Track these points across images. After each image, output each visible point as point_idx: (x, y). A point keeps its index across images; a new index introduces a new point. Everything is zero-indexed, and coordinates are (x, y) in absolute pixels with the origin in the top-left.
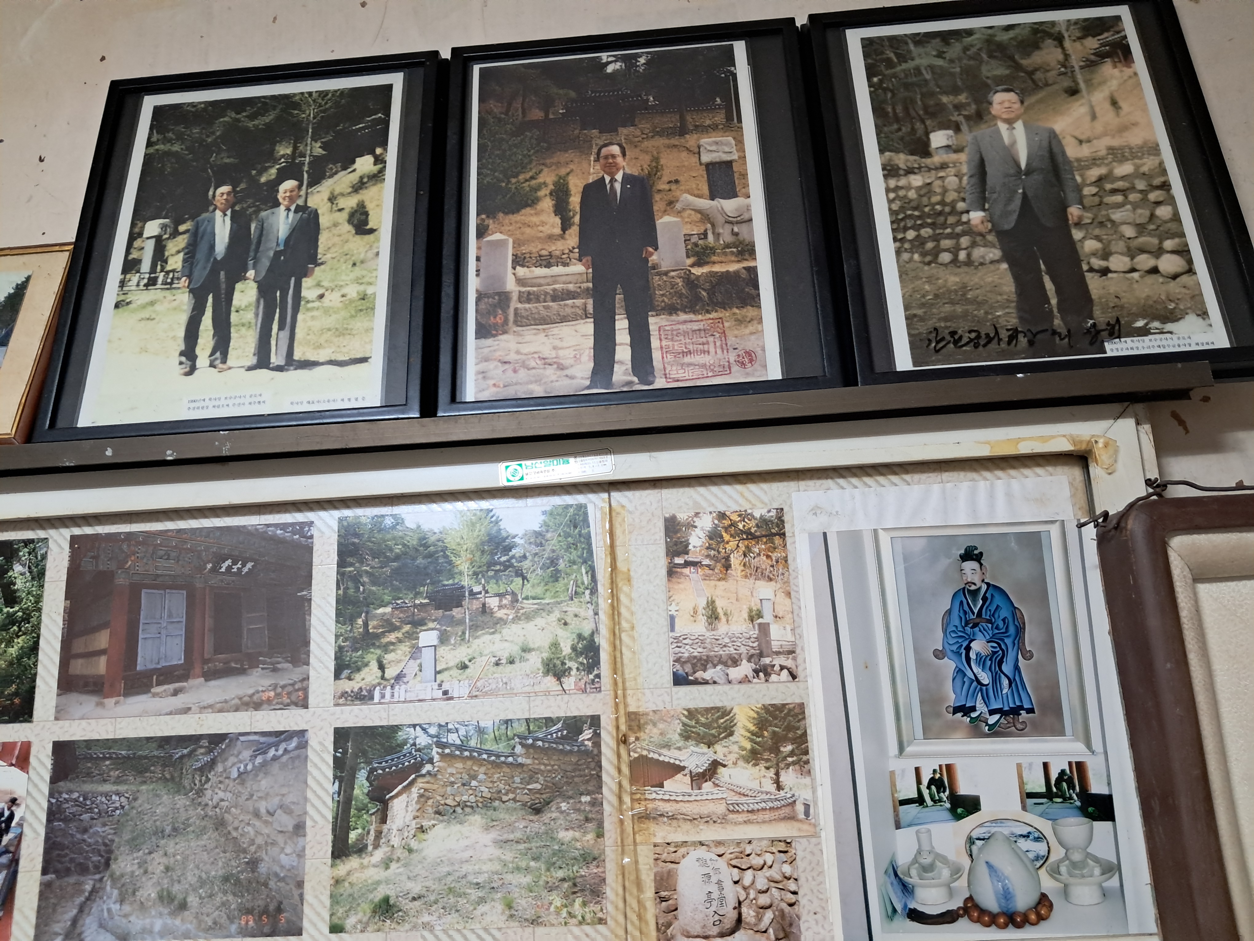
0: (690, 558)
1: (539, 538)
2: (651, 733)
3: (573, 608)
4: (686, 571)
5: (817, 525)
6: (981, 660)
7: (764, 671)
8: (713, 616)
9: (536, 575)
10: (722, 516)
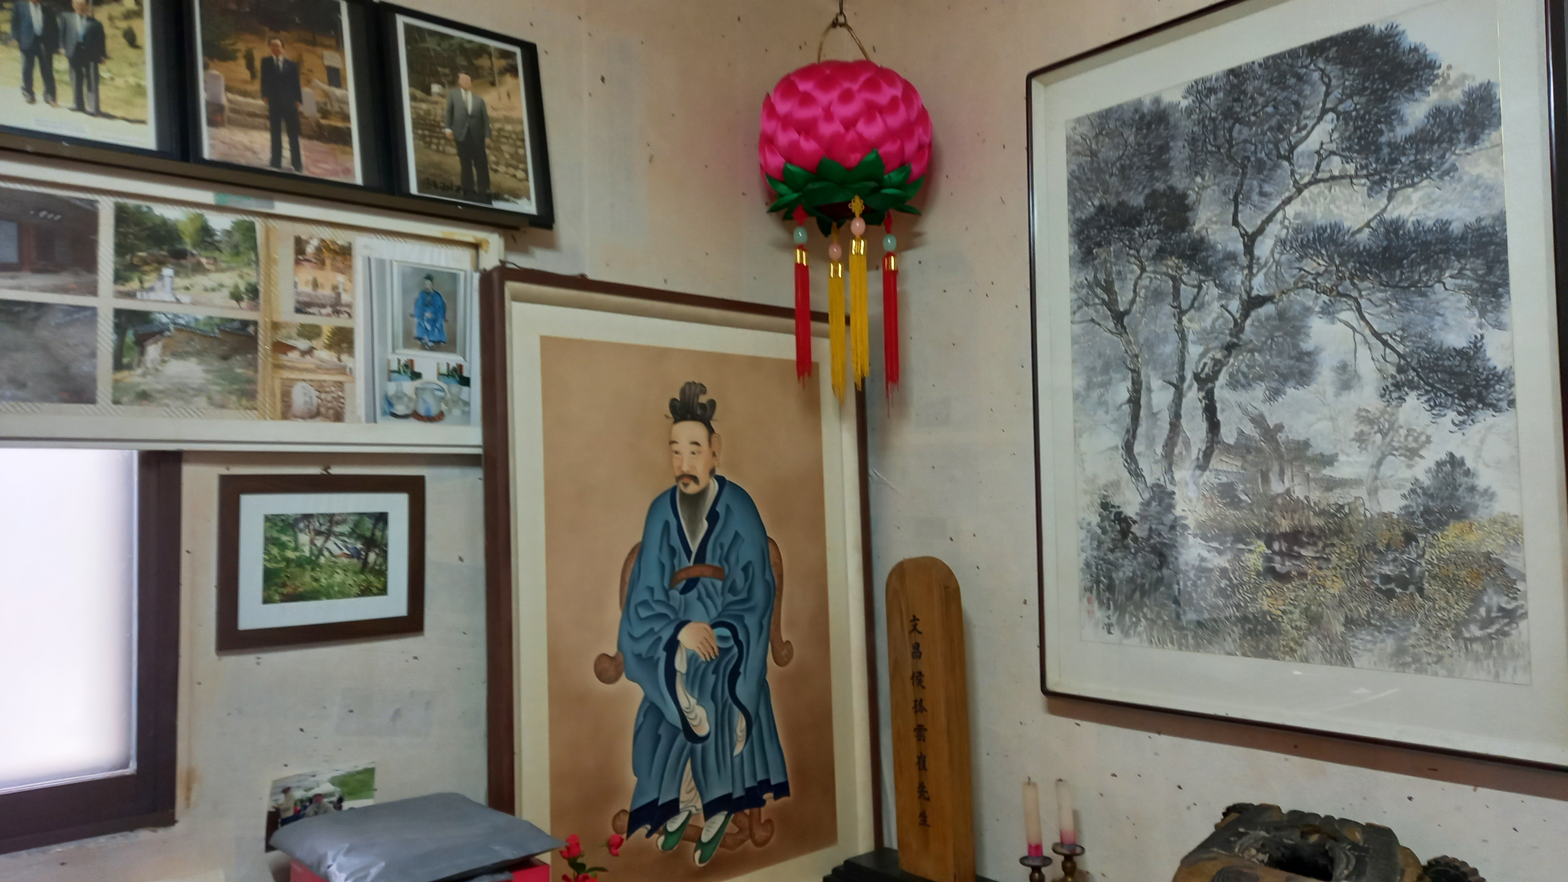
0: (307, 257)
1: (228, 233)
2: (284, 332)
3: (246, 270)
4: (304, 263)
5: (366, 253)
6: (428, 321)
7: (337, 312)
8: (315, 285)
9: (227, 251)
10: (323, 241)
